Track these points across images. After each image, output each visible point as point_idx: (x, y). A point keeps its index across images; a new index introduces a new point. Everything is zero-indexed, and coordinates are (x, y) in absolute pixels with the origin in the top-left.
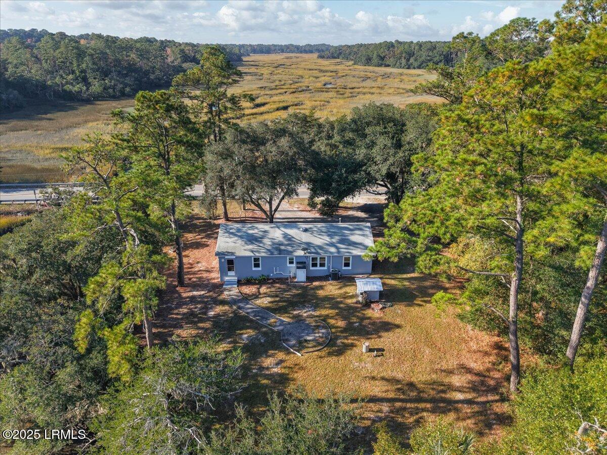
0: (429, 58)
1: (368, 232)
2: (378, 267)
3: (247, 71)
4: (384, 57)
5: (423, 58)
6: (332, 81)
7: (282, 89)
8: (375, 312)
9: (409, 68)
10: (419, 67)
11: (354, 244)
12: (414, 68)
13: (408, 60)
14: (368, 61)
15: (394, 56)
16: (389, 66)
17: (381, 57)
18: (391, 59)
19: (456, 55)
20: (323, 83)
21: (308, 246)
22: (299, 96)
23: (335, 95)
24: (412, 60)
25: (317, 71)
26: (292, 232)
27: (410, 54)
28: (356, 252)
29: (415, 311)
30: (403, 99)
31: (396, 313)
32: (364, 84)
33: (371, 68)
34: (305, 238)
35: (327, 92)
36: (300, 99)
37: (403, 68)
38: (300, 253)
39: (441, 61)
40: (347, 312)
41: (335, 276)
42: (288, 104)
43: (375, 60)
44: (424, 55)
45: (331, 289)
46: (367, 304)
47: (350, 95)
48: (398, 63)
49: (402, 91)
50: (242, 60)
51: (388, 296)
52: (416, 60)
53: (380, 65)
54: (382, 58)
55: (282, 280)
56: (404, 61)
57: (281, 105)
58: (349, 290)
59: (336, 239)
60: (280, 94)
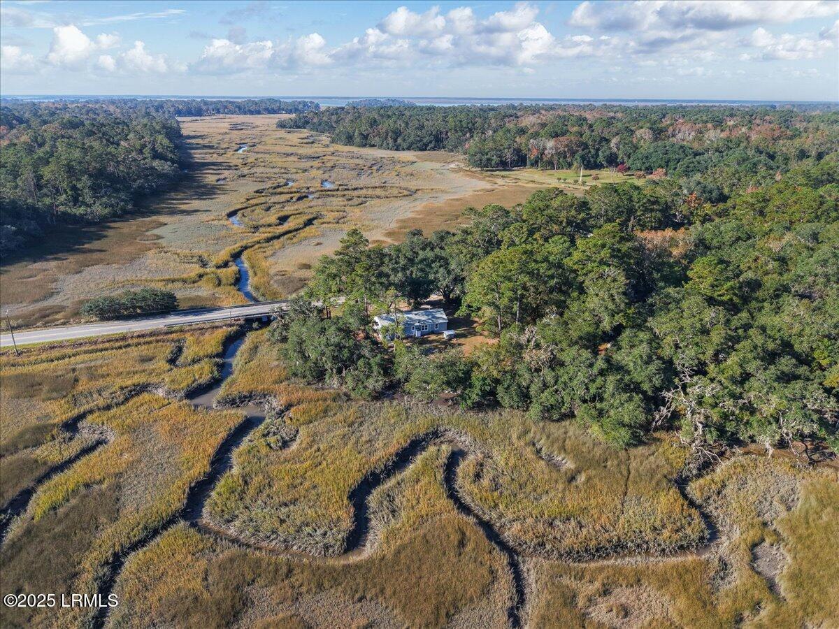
0: (418, 139)
1: (443, 312)
2: (450, 325)
3: (209, 159)
4: (368, 135)
5: (412, 138)
6: (326, 176)
7: (282, 193)
8: (454, 341)
9: (397, 150)
10: (409, 149)
11: (438, 318)
12: (403, 150)
13: (395, 141)
14: (349, 140)
15: (378, 134)
16: (374, 146)
17: (363, 135)
18: (376, 138)
19: (446, 134)
20: (319, 181)
21: (420, 321)
22: (312, 204)
23: (346, 203)
24: (399, 140)
25: (295, 159)
26: (410, 316)
27: (397, 134)
28: (441, 321)
29: (468, 339)
30: (411, 205)
31: (461, 341)
32: (363, 181)
33: (354, 149)
34: (417, 317)
35: (333, 196)
36: (316, 209)
37: (391, 150)
38: (417, 324)
39: (431, 142)
40: (444, 343)
41: (433, 333)
42: (311, 216)
43: (357, 139)
44: (411, 134)
45: (433, 337)
46: (450, 340)
47: (360, 200)
48: (385, 144)
49: (406, 193)
50: (181, 136)
51: (456, 336)
52: (404, 140)
53: (364, 146)
54: (366, 137)
55: (411, 337)
56: (390, 141)
57: (305, 218)
58: (441, 336)
59: (430, 317)
60: (288, 201)
